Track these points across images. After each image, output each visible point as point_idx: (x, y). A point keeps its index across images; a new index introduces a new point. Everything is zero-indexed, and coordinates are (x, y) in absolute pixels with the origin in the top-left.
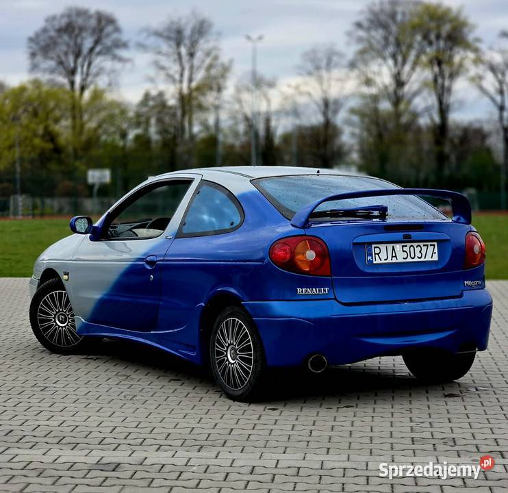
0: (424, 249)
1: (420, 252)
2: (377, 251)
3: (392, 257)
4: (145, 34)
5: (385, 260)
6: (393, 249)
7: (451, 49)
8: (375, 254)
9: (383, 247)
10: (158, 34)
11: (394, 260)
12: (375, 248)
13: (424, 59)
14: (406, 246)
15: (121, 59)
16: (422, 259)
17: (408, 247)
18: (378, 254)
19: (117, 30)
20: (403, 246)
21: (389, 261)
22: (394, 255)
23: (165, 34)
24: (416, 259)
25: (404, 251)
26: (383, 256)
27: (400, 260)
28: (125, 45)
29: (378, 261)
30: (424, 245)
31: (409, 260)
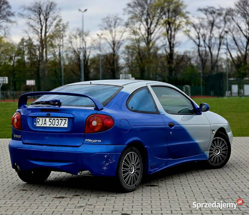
0: (60, 121)
1: (58, 122)
2: (38, 120)
3: (44, 124)
4: (23, 9)
5: (41, 125)
6: (45, 120)
7: (175, 17)
8: (37, 122)
9: (41, 119)
10: (30, 9)
11: (45, 125)
12: (38, 119)
13: (162, 21)
14: (51, 119)
15: (11, 22)
16: (59, 126)
17: (52, 119)
18: (38, 122)
19: (9, 7)
20: (50, 119)
21: (43, 126)
22: (45, 123)
23: (33, 9)
24: (55, 126)
25: (50, 121)
26: (40, 123)
27: (48, 125)
28: (13, 15)
29: (38, 125)
30: (60, 119)
31: (52, 126)
